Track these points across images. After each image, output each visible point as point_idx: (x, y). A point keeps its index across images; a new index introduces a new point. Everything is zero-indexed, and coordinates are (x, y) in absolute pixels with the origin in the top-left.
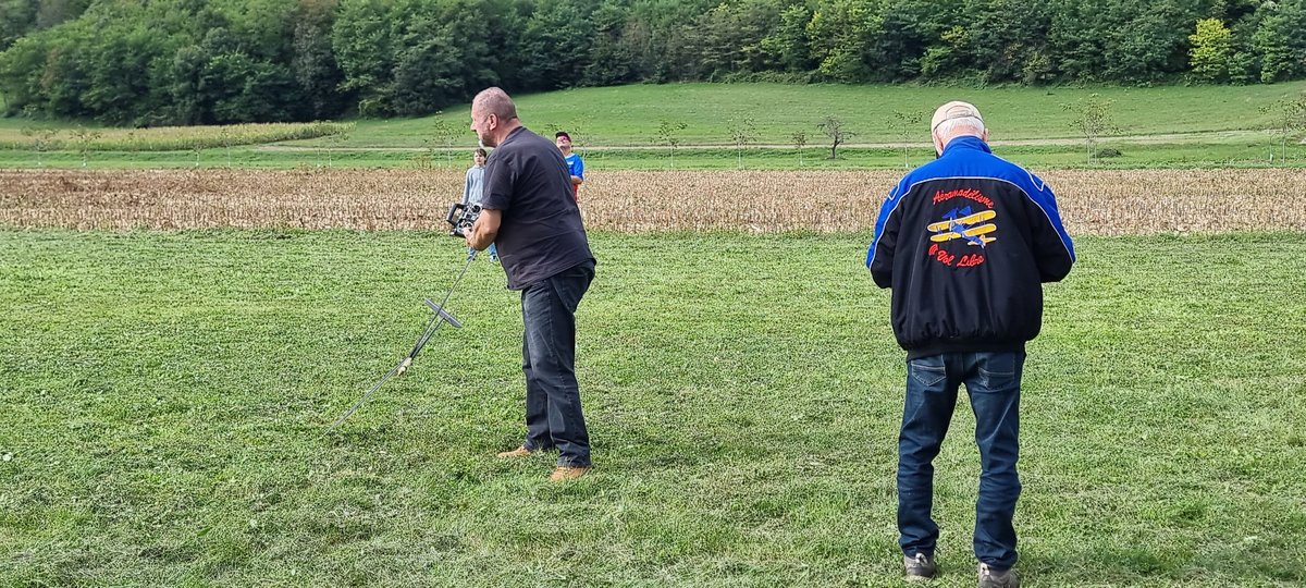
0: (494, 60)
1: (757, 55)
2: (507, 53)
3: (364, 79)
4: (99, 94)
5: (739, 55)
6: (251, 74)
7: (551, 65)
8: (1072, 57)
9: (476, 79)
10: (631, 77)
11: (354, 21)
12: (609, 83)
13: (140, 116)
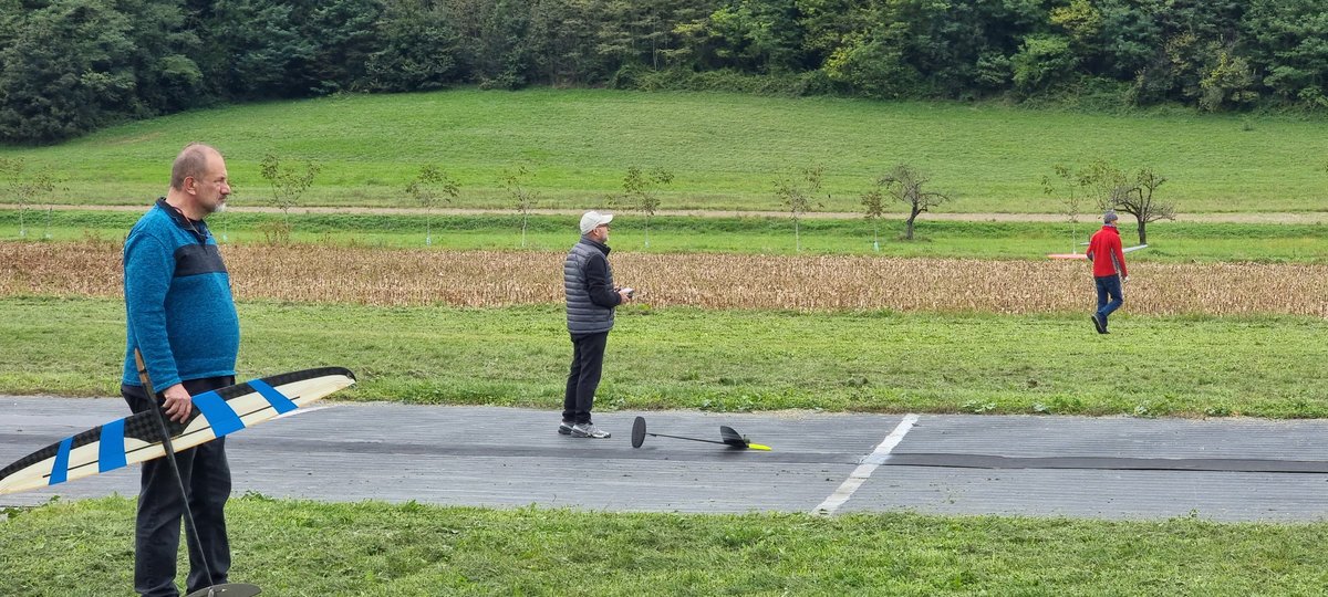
0: (193, 38)
1: (702, 40)
2: (217, 24)
5: (667, 40)
7: (305, 49)
8: (1288, 62)
9: (158, 74)
10: (457, 75)
12: (414, 86)
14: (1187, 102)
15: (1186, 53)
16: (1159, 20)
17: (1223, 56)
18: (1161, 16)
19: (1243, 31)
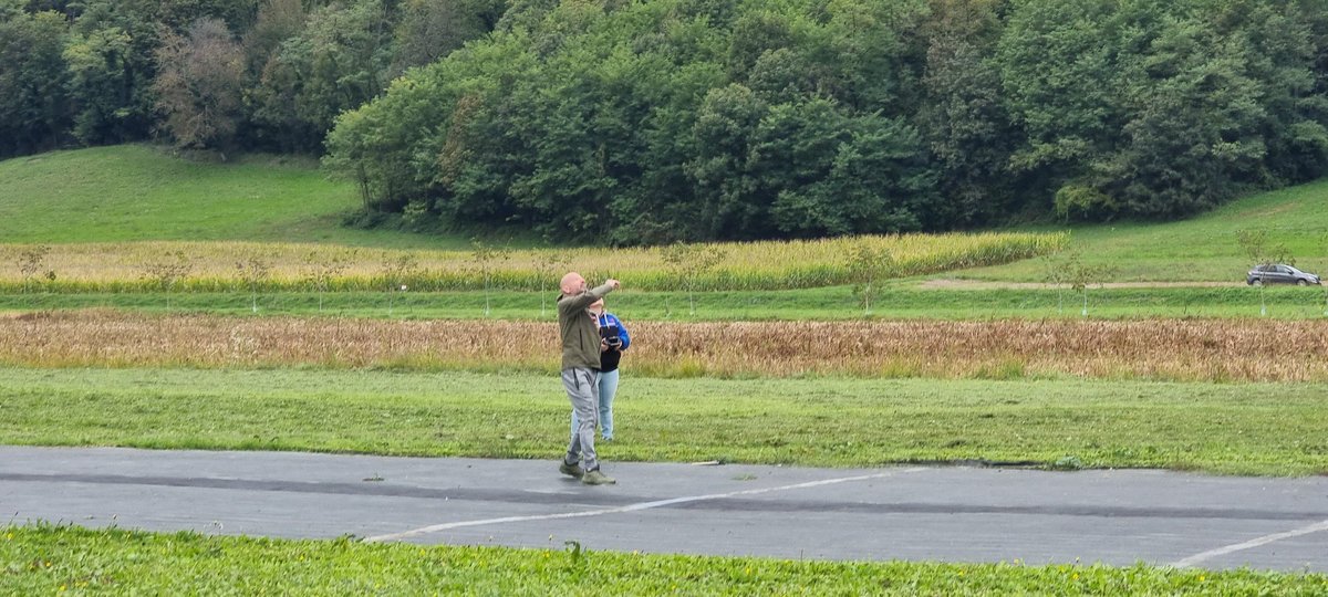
0: (1323, 102)
3: (1069, 146)
4: (550, 180)
6: (847, 138)
9: (1289, 142)
11: (1044, 32)
13: (624, 222)
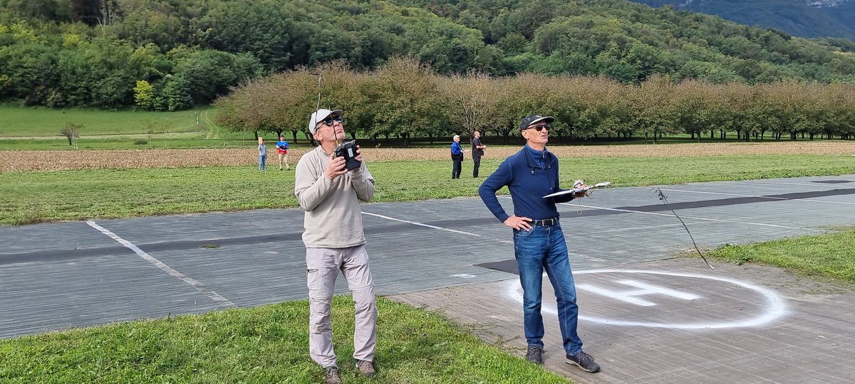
14: (43, 105)
15: (41, 91)
16: (32, 82)
17: (54, 93)
18: (33, 80)
19: (59, 86)
